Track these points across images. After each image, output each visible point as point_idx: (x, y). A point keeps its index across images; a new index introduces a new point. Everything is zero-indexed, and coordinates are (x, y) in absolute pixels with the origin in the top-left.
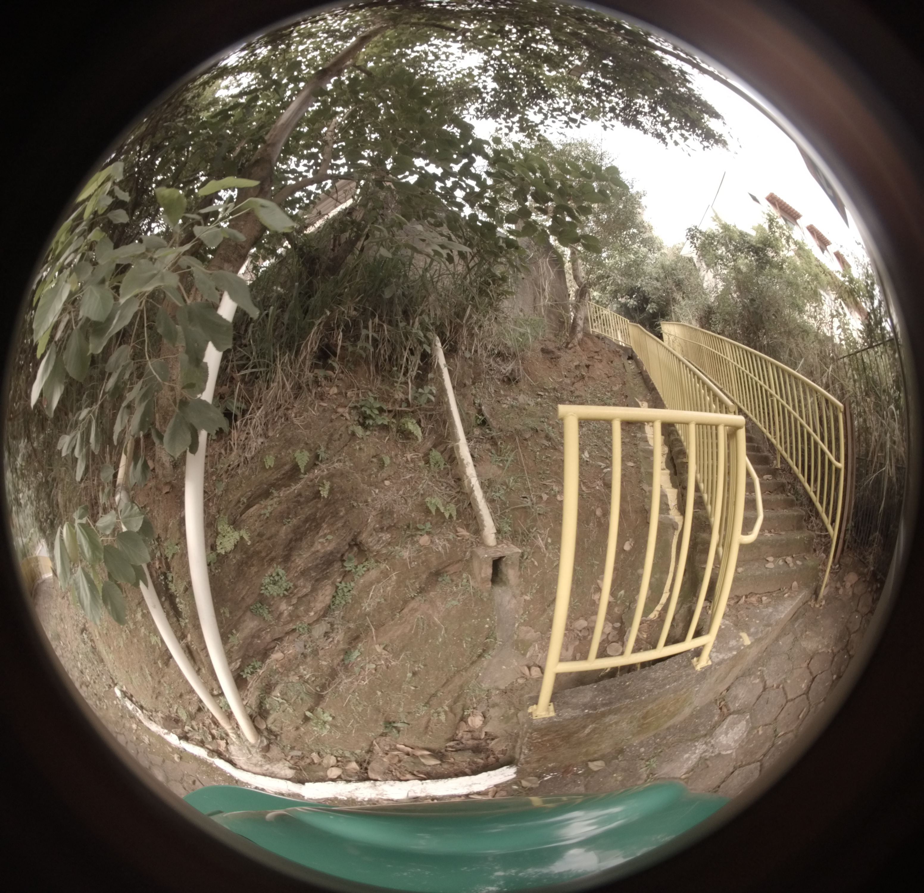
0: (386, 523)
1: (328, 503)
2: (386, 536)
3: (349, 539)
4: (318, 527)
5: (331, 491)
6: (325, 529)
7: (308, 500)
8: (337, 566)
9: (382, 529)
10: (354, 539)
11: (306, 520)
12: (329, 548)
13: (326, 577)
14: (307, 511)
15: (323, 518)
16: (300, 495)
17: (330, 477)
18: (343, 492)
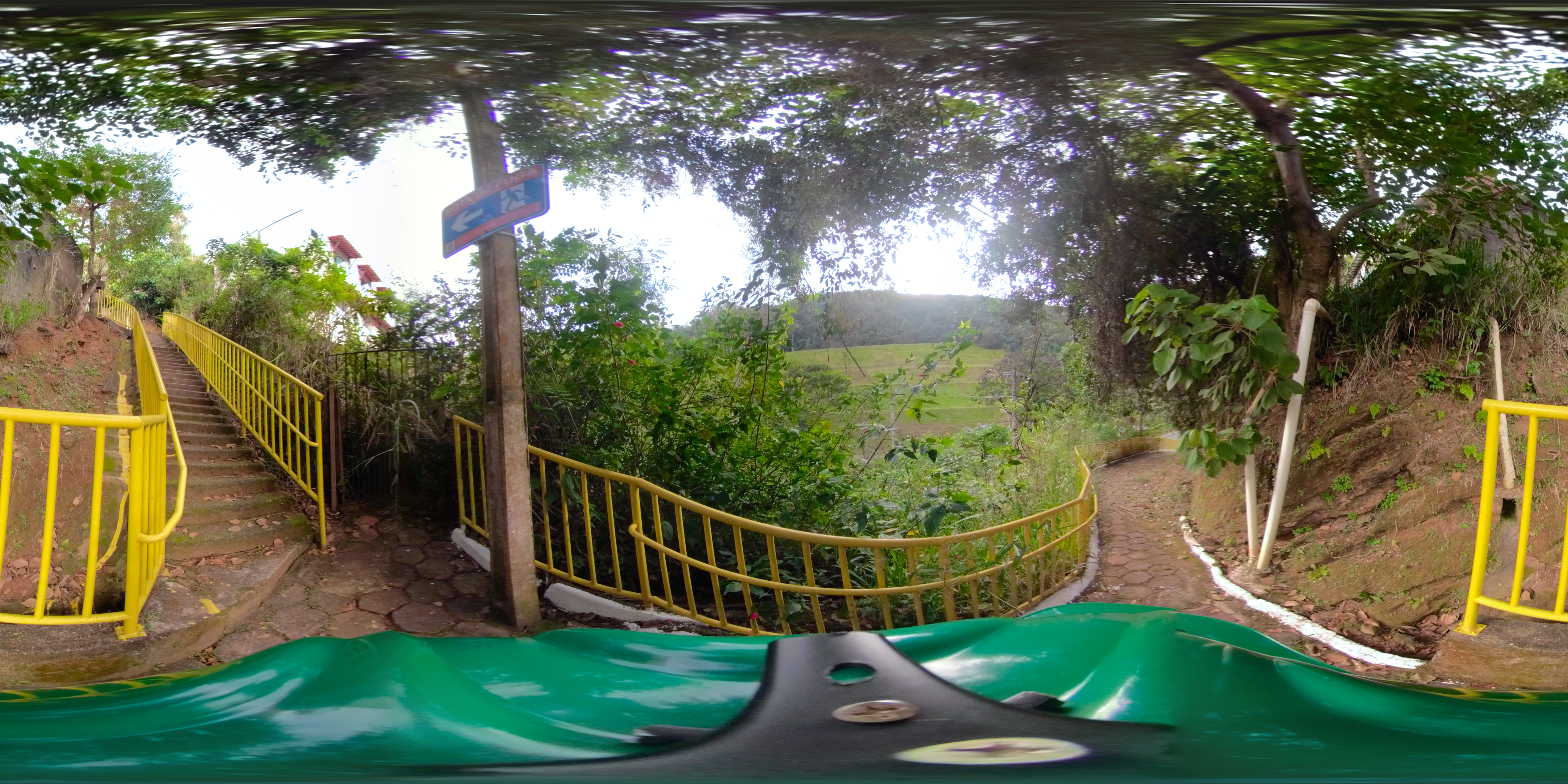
0: (1428, 459)
1: (1388, 440)
2: (1428, 468)
3: (1400, 465)
4: (1380, 454)
5: (1391, 433)
6: (1385, 456)
7: (1375, 437)
8: (1390, 482)
9: (1424, 463)
10: (1404, 466)
11: (1372, 449)
12: (1385, 469)
13: (1381, 488)
14: (1373, 443)
15: (1384, 449)
16: (1369, 433)
17: (1392, 424)
18: (1399, 435)
